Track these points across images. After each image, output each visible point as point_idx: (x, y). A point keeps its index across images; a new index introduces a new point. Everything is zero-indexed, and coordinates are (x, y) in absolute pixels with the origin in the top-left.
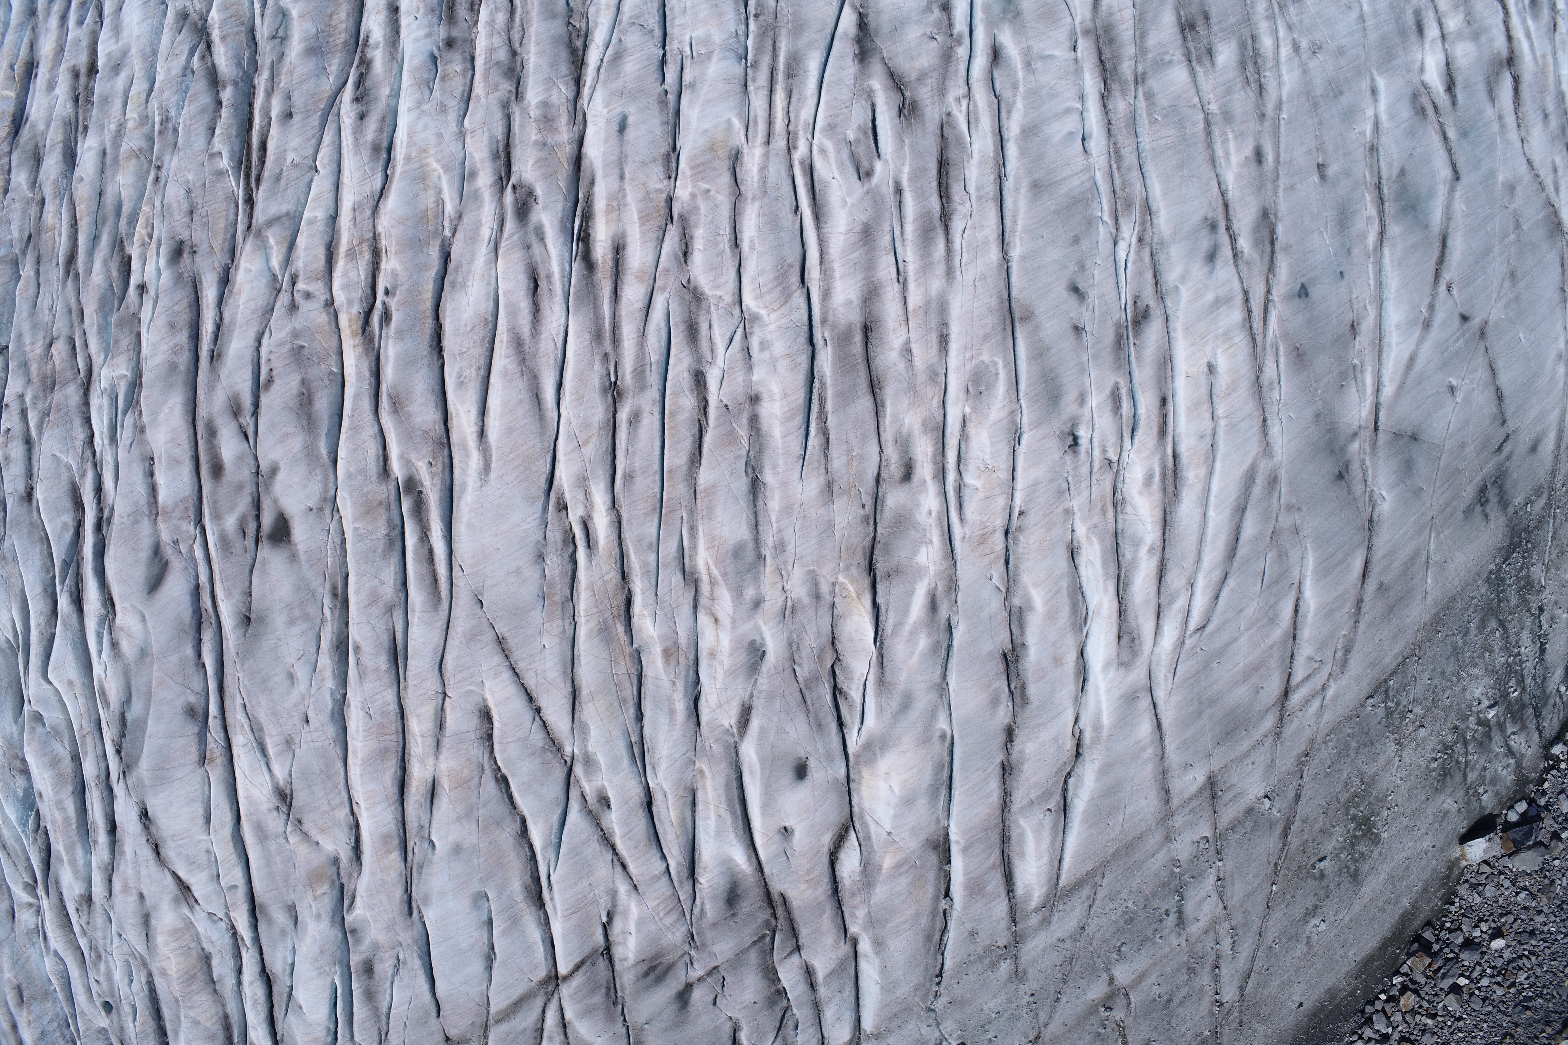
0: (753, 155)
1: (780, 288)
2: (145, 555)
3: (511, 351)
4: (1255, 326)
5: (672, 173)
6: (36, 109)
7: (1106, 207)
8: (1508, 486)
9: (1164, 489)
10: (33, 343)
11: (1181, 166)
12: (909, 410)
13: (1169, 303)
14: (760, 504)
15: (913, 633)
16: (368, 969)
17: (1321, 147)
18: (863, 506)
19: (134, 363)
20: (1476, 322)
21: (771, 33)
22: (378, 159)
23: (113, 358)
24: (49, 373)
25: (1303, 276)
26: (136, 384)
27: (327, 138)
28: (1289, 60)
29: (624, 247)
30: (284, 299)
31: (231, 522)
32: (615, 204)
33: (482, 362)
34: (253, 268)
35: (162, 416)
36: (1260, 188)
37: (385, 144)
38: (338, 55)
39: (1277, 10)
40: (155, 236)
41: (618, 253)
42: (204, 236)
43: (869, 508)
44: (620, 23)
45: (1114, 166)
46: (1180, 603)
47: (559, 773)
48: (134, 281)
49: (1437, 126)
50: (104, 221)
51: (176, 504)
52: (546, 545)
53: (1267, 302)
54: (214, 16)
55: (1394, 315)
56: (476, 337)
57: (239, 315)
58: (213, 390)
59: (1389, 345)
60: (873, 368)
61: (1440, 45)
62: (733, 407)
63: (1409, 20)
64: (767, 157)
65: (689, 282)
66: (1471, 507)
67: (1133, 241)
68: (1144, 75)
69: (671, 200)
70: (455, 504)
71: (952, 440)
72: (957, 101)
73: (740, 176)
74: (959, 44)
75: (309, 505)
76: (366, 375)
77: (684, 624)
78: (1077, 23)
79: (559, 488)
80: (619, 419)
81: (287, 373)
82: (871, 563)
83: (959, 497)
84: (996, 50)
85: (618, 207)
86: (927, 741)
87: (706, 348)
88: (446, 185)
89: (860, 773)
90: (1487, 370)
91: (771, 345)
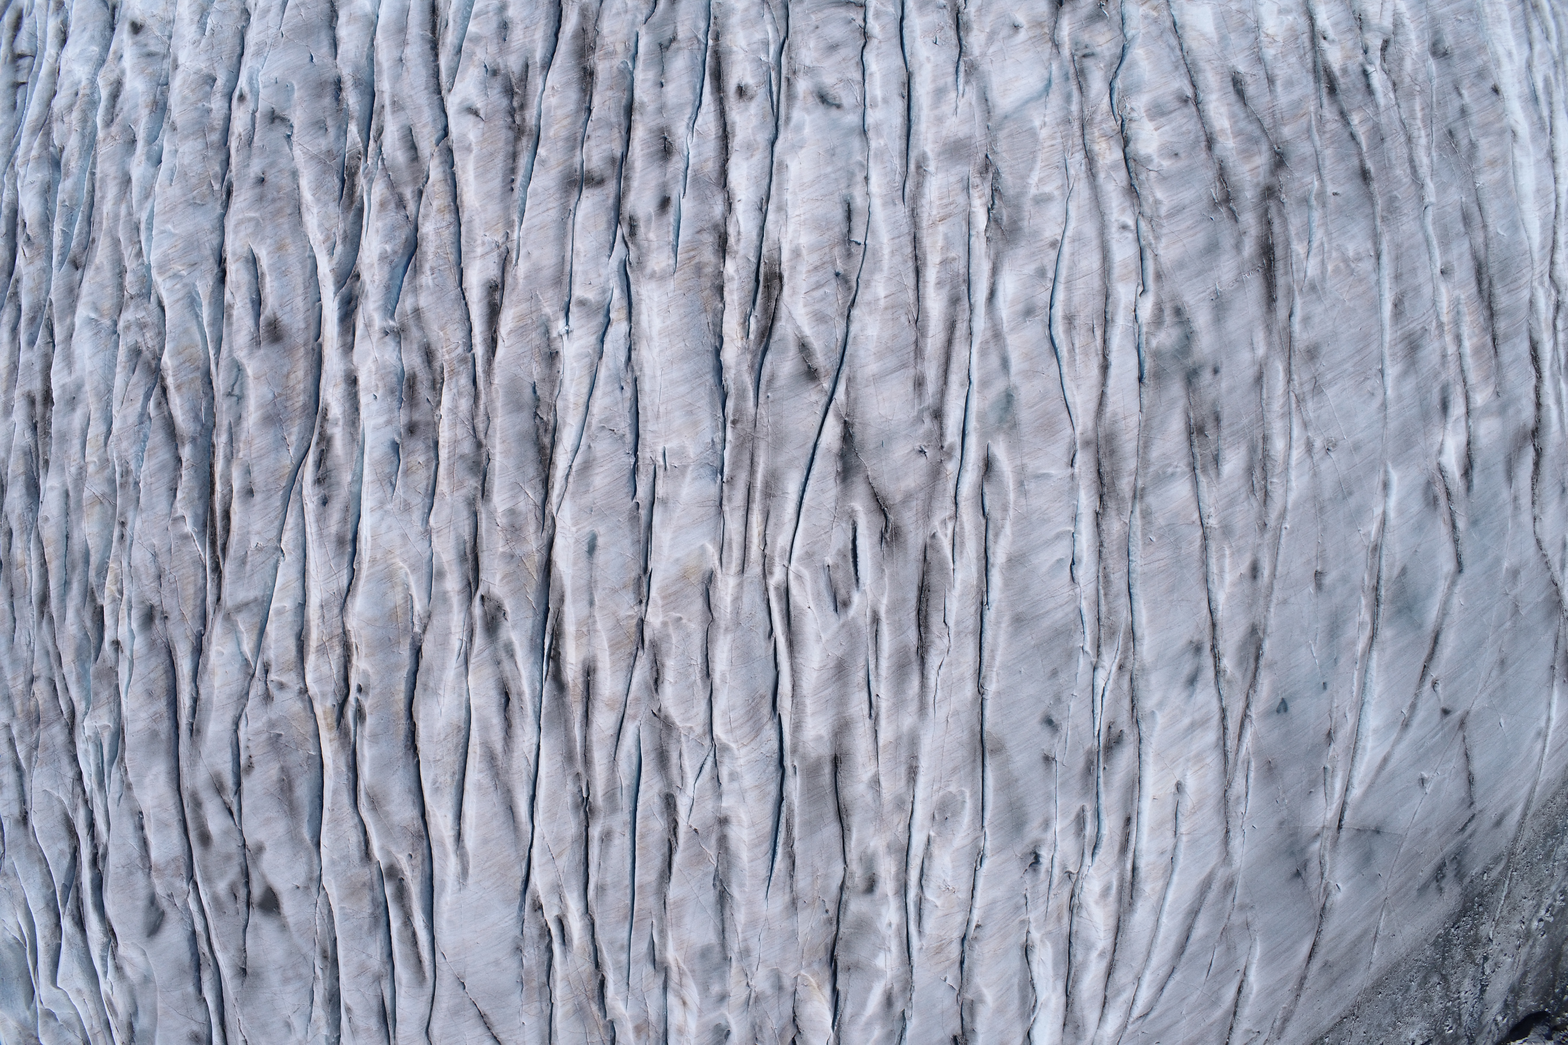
0: (727, 584)
1: (750, 723)
2: (142, 903)
3: (484, 766)
4: (1229, 743)
5: (643, 599)
7: (1088, 637)
8: (1467, 859)
9: (1120, 900)
10: (14, 679)
11: (1171, 590)
12: (874, 835)
13: (1143, 726)
14: (727, 913)
15: (869, 1024)
17: (1321, 556)
18: (827, 911)
19: (115, 714)
20: (1457, 714)
21: (749, 445)
22: (343, 553)
23: (94, 710)
24: (32, 708)
25: (1285, 691)
26: (119, 739)
27: (291, 520)
28: (1300, 463)
29: (594, 670)
30: (257, 689)
31: (222, 887)
32: (585, 629)
33: (457, 767)
34: (225, 652)
35: (147, 781)
36: (1251, 603)
37: (350, 536)
38: (297, 422)
39: (1294, 406)
40: (125, 597)
41: (588, 675)
42: (174, 603)
43: (832, 912)
44: (589, 427)
45: (1102, 592)
46: (1126, 995)
48: (108, 636)
49: (1447, 517)
50: (74, 568)
51: (168, 863)
52: (523, 939)
53: (1245, 716)
54: (167, 360)
55: (1373, 720)
56: (450, 745)
57: (215, 699)
58: (195, 765)
59: (1364, 748)
60: (841, 797)
61: (1463, 423)
62: (702, 831)
63: (1434, 398)
64: (742, 586)
65: (659, 709)
66: (1426, 884)
67: (1114, 668)
68: (1143, 491)
69: (642, 623)
70: (436, 896)
71: (915, 860)
72: (943, 522)
73: (714, 603)
74: (950, 457)
75: (296, 883)
76: (345, 770)
77: (654, 1004)
78: (1078, 434)
79: (535, 892)
80: (591, 835)
81: (266, 761)
82: (832, 956)
83: (919, 911)
84: (989, 464)
85: (588, 632)
87: (677, 776)
88: (414, 584)
90: (1462, 759)
91: (740, 777)
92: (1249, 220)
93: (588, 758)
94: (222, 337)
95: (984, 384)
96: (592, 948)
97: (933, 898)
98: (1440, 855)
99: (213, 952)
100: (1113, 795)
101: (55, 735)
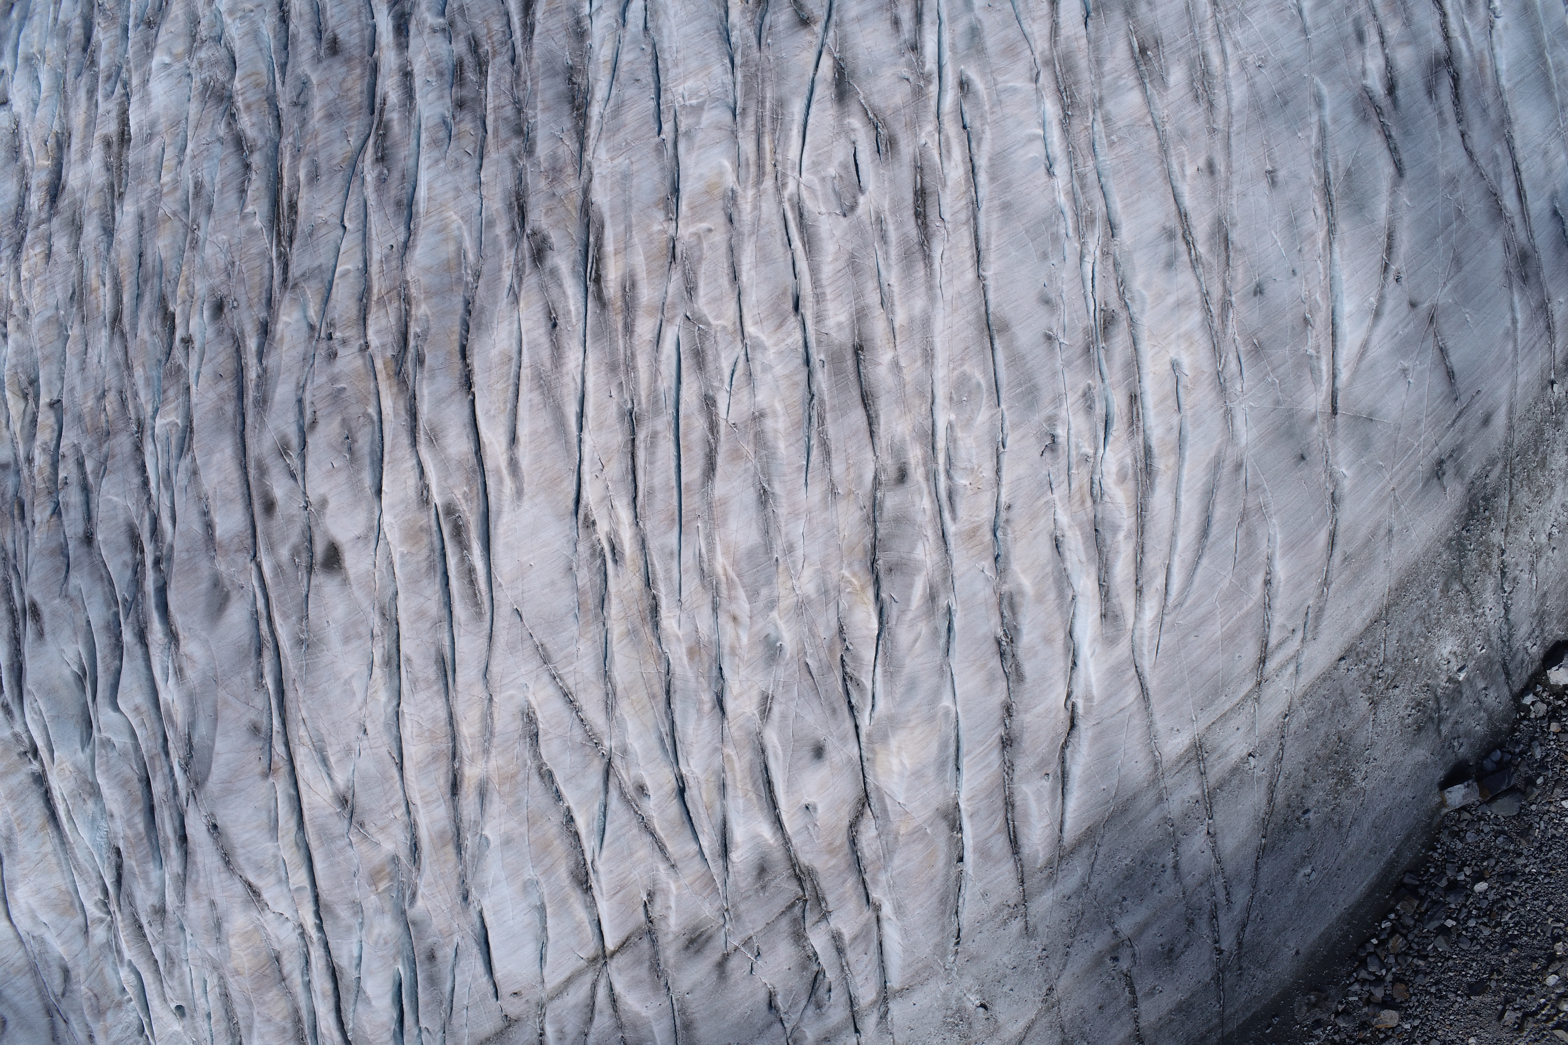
0: (746, 196)
1: (775, 314)
2: (205, 587)
3: (534, 385)
4: (1214, 325)
5: (673, 216)
6: (74, 178)
7: (1070, 224)
8: (1463, 459)
9: (1138, 479)
10: (85, 396)
11: (1137, 182)
12: (900, 418)
13: (1133, 309)
14: (770, 512)
15: (915, 621)
16: (432, 957)
17: (1268, 155)
18: (863, 508)
19: (184, 410)
22: (401, 214)
23: (163, 407)
24: (103, 423)
25: (1258, 275)
26: (188, 430)
27: (353, 196)
28: (1237, 76)
29: (632, 284)
30: (322, 347)
31: (284, 553)
32: (623, 245)
33: (509, 395)
34: (292, 321)
35: (214, 458)
36: (1213, 197)
37: (407, 200)
38: (357, 118)
40: (196, 296)
41: (627, 290)
42: (242, 292)
43: (868, 509)
44: (617, 77)
45: (1077, 187)
46: (1159, 582)
47: (597, 766)
48: (179, 335)
49: (1379, 127)
50: (146, 281)
51: (232, 539)
52: (576, 560)
53: (1226, 300)
54: (238, 86)
55: (1346, 307)
57: (281, 365)
58: (261, 435)
59: (1343, 334)
60: (864, 382)
61: (1379, 50)
62: (740, 426)
63: (1350, 29)
64: (758, 196)
65: (693, 314)
66: (1428, 480)
67: (1098, 253)
68: (1101, 99)
69: (673, 240)
70: (492, 526)
71: (941, 444)
72: (930, 134)
73: (735, 217)
74: (929, 82)
75: (357, 532)
76: (403, 413)
77: (704, 624)
78: (1037, 56)
79: (586, 507)
80: (637, 442)
81: (329, 414)
82: (874, 562)
83: (950, 498)
84: (964, 85)
85: (625, 247)
86: (932, 718)
87: (713, 373)
88: (466, 234)
89: (873, 751)
90: (1437, 351)
91: (771, 368)
93: (630, 366)
94: (286, 64)
95: (953, 20)
96: (642, 563)
97: (962, 481)
98: (1436, 449)
99: (273, 632)
100: (1115, 372)
101: (123, 443)
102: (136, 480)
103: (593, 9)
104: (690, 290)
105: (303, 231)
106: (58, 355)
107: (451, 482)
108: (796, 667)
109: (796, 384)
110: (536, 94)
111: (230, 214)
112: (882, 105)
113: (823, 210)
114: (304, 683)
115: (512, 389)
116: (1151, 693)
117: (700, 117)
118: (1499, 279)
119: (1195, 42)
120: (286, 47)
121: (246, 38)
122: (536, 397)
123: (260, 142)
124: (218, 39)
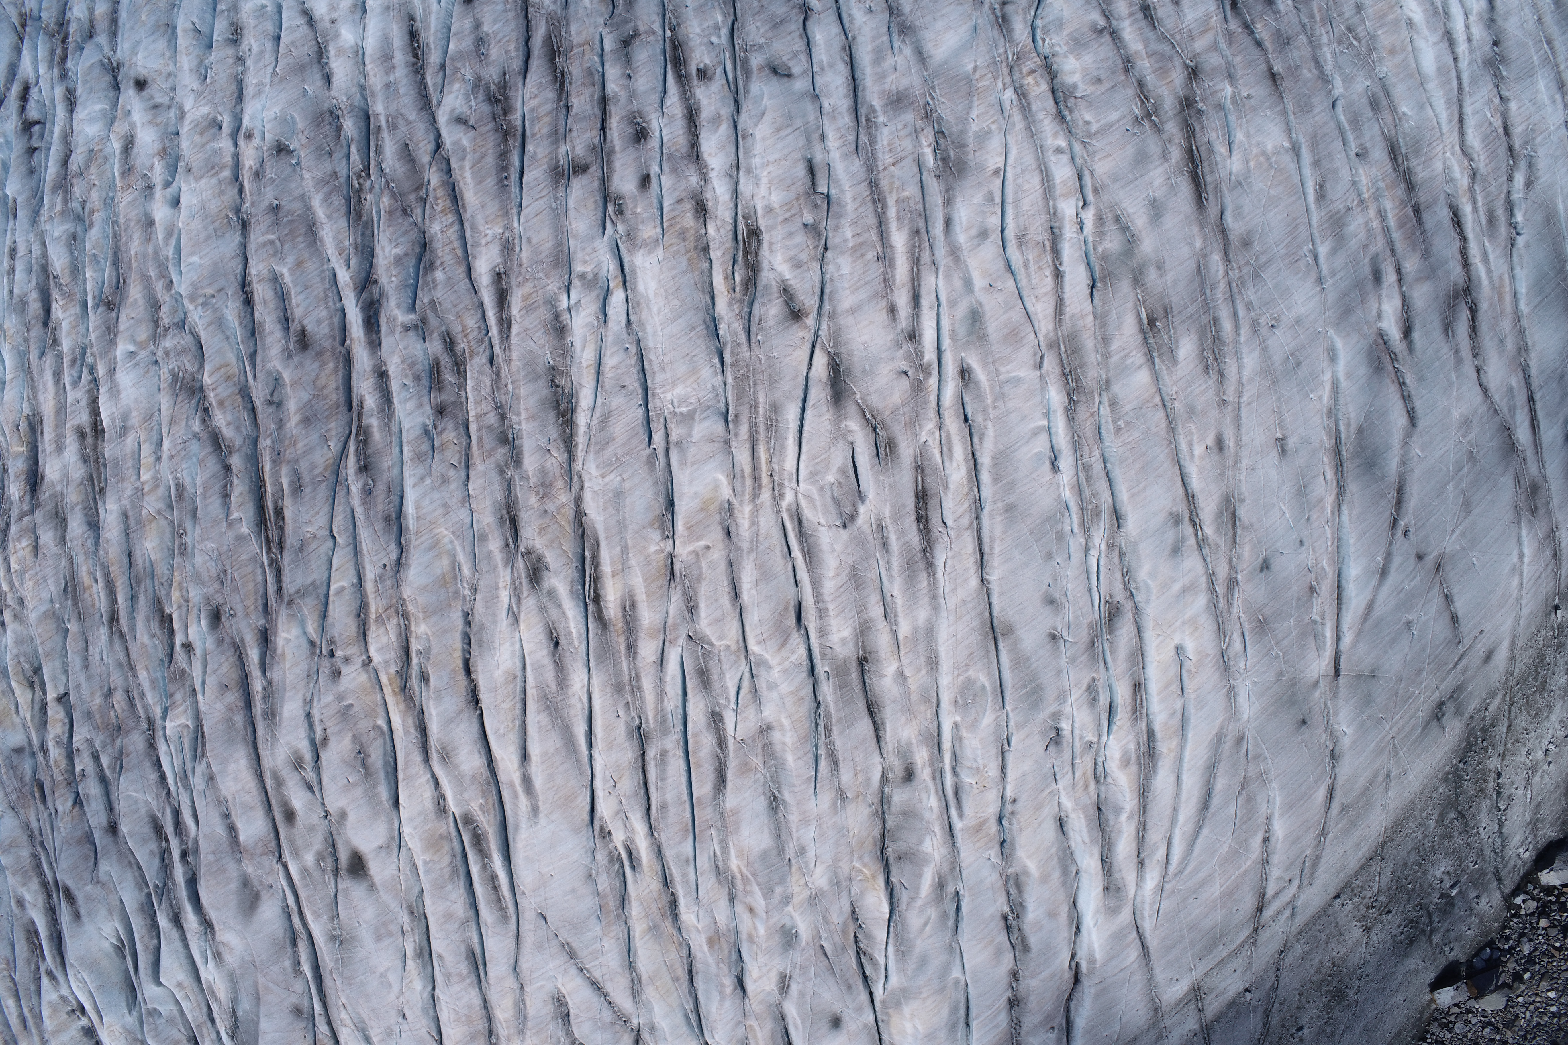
0: (743, 510)
1: (778, 633)
2: (235, 886)
3: (541, 709)
4: (1220, 605)
5: (669, 535)
6: (51, 469)
7: (1075, 520)
8: (1463, 697)
9: (1140, 766)
10: (92, 694)
11: (1146, 468)
12: (906, 725)
13: (1138, 598)
14: (781, 817)
15: (925, 907)
17: (1279, 424)
18: (872, 804)
19: (193, 713)
20: (1431, 558)
22: (390, 530)
23: (173, 710)
24: (112, 719)
25: (1265, 551)
26: (199, 733)
27: (340, 505)
28: (1248, 341)
29: (633, 607)
30: (325, 666)
31: (309, 858)
32: (620, 567)
33: (517, 712)
34: (292, 637)
35: (230, 769)
36: (1221, 475)
37: (395, 517)
38: (336, 419)
39: (1235, 289)
40: (192, 602)
41: (628, 613)
42: (237, 600)
43: (877, 805)
44: (602, 386)
45: (1082, 477)
46: (1160, 853)
47: (627, 1040)
48: (179, 640)
49: (1393, 375)
50: (139, 582)
51: (257, 843)
52: (595, 867)
53: (1232, 578)
54: (208, 380)
55: (1353, 570)
56: (508, 693)
57: (286, 681)
58: (274, 748)
59: (1348, 597)
60: (870, 693)
61: (1396, 289)
62: (749, 741)
63: (1366, 270)
64: (756, 511)
65: (696, 633)
66: (1428, 723)
67: (1103, 547)
68: (1108, 382)
69: (671, 557)
70: (510, 837)
71: (947, 745)
72: (931, 432)
73: (733, 530)
74: (928, 374)
75: (379, 843)
76: (412, 730)
77: (722, 916)
78: (1041, 339)
79: (601, 819)
80: (647, 758)
81: (340, 732)
82: (883, 849)
83: (956, 794)
84: (964, 373)
85: (623, 569)
86: (942, 989)
87: (719, 691)
88: (459, 549)
89: (887, 1014)
90: (1442, 599)
91: (777, 685)
92: (1172, 128)
93: (635, 685)
94: (255, 352)
95: (952, 304)
96: (659, 868)
97: (967, 779)
98: (1437, 693)
99: (305, 925)
100: (1119, 664)
101: (136, 741)
102: (153, 776)
103: (572, 302)
104: (692, 609)
105: (292, 546)
106: (58, 649)
107: (466, 796)
108: (811, 951)
109: (802, 699)
110: (518, 399)
111: (216, 522)
112: (880, 406)
113: (823, 521)
114: (341, 975)
115: (519, 706)
116: (1151, 951)
117: (691, 428)
118: (1508, 515)
119: (1207, 306)
120: (253, 334)
121: (210, 329)
122: (544, 718)
123: (238, 443)
124: (182, 324)
